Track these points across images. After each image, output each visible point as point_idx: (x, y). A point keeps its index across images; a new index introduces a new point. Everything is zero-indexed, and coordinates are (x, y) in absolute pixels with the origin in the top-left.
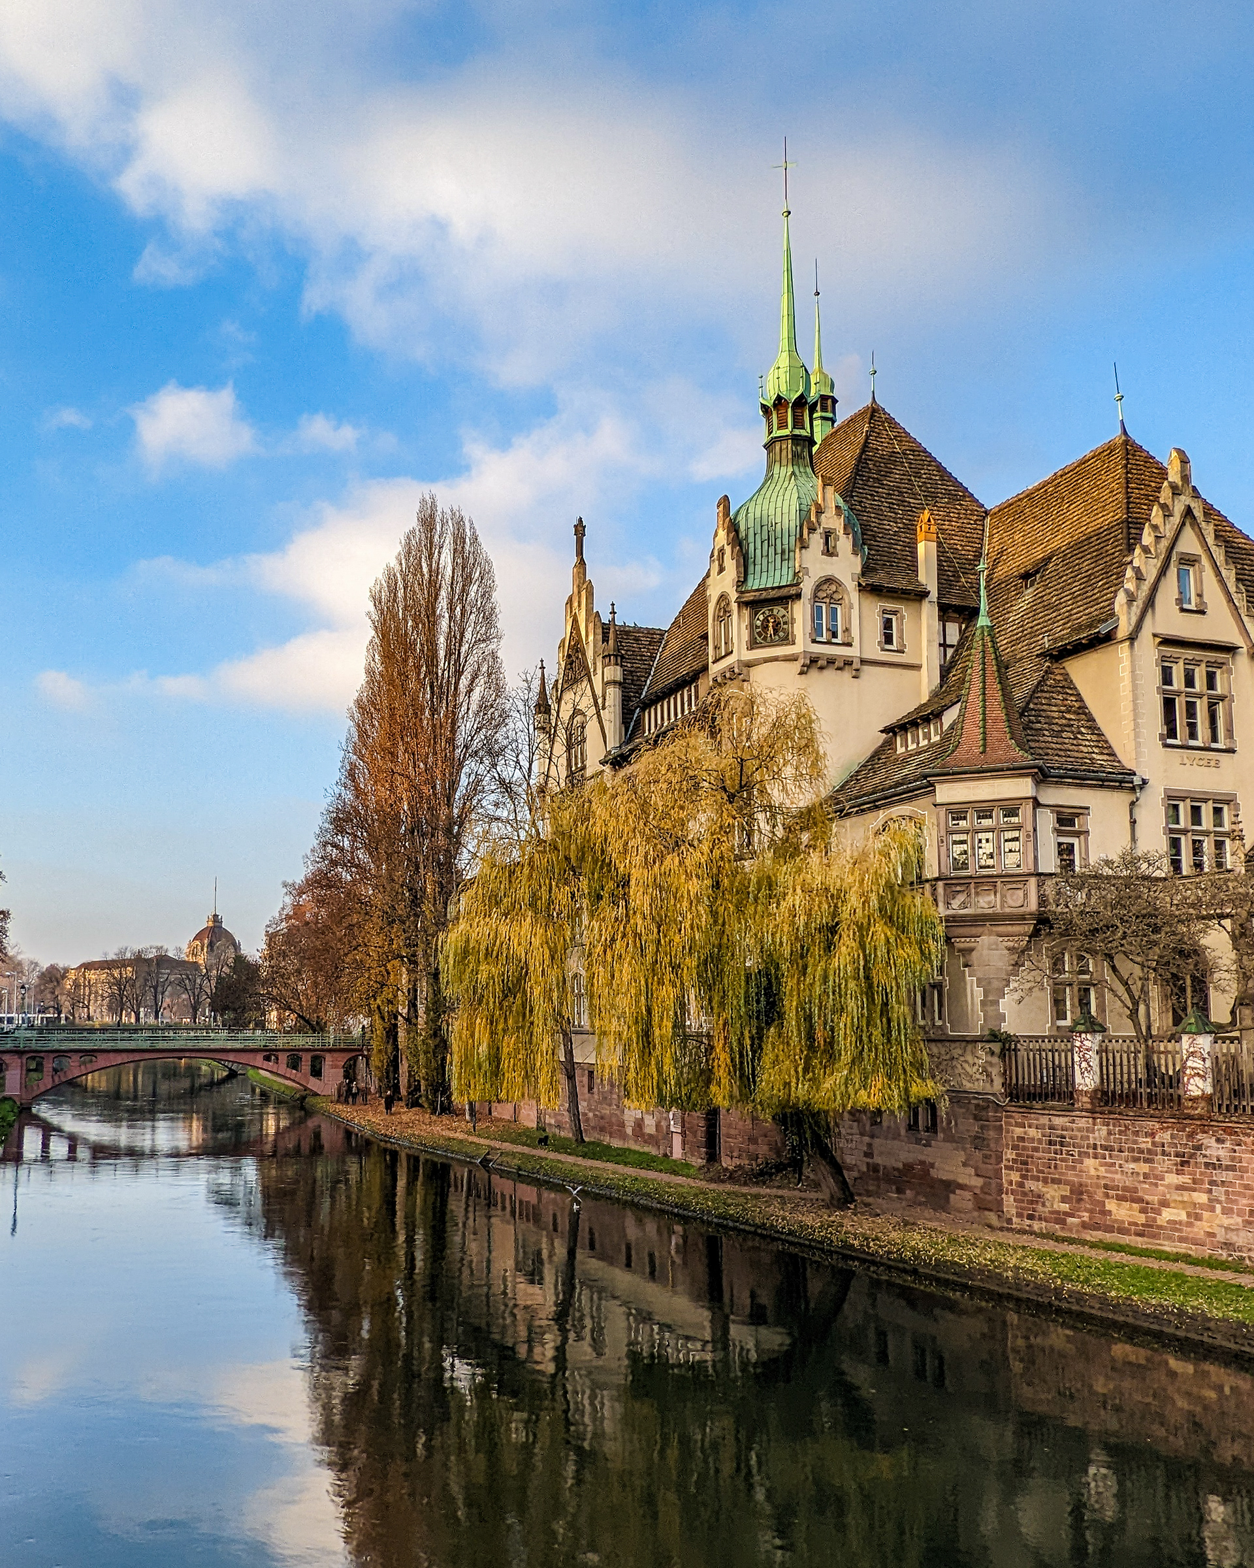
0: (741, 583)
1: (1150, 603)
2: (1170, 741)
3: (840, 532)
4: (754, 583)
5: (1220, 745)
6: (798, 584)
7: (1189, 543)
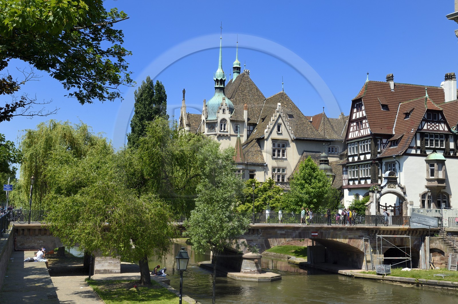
0: (206, 119)
1: (271, 132)
2: (274, 157)
3: (226, 109)
4: (209, 119)
5: (285, 157)
6: (217, 120)
7: (280, 121)
